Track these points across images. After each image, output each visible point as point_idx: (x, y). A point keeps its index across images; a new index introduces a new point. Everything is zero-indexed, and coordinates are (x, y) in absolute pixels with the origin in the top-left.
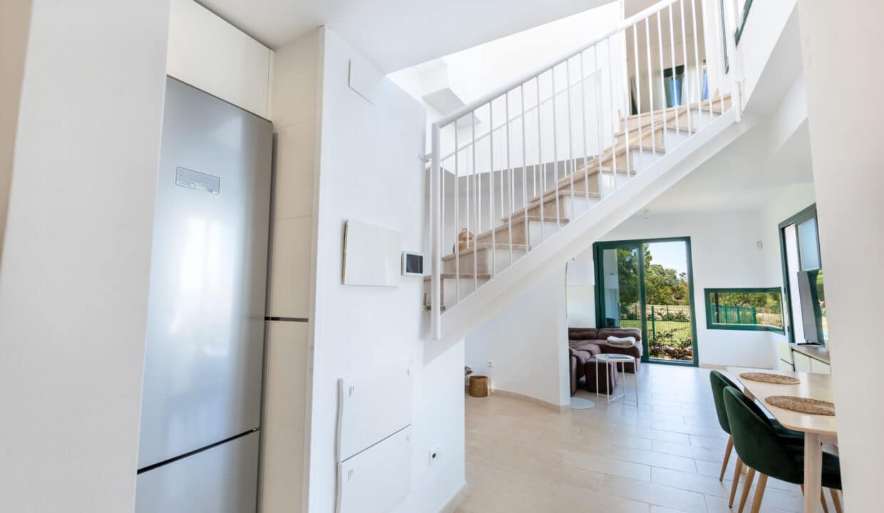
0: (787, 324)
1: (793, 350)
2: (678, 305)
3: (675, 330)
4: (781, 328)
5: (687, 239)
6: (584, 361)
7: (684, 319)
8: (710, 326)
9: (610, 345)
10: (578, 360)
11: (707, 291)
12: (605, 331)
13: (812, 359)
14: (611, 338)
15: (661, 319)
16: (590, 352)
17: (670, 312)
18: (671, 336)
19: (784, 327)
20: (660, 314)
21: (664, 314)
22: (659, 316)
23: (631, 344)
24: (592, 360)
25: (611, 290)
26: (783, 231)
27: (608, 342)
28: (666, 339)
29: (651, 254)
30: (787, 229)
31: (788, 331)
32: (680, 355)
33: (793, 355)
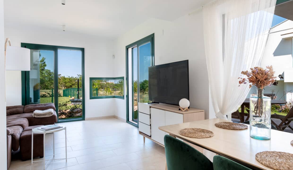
1: (150, 107)
4: (122, 96)
5: (83, 50)
6: (18, 136)
7: (60, 95)
8: (91, 98)
9: (36, 116)
10: (13, 136)
11: (91, 79)
12: (30, 106)
13: (166, 111)
14: (37, 112)
15: (49, 96)
16: (22, 126)
18: (66, 105)
19: (124, 96)
20: (49, 94)
22: (48, 95)
23: (52, 114)
24: (26, 133)
25: (32, 79)
26: (127, 49)
27: (35, 115)
28: (64, 107)
29: (46, 63)
30: (129, 49)
31: (126, 97)
32: (71, 115)
33: (150, 109)
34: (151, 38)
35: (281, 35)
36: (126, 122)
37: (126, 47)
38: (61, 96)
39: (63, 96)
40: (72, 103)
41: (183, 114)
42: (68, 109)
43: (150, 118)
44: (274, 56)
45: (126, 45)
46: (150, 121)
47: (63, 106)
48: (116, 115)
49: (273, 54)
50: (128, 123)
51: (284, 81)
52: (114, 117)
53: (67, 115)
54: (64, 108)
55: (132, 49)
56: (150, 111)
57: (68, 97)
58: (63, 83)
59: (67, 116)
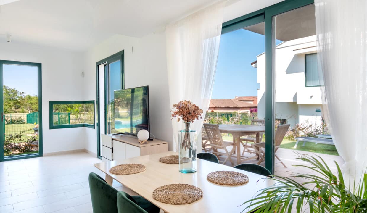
0: (97, 122)
1: (113, 139)
2: (16, 113)
3: (24, 132)
4: (93, 124)
5: (39, 65)
7: (22, 121)
8: (52, 127)
11: (51, 103)
13: (126, 144)
17: (12, 118)
18: (20, 136)
19: (94, 124)
21: (8, 120)
26: (98, 67)
28: (17, 139)
30: (100, 66)
31: (97, 125)
32: (27, 149)
33: (112, 142)
34: (120, 56)
35: (294, 50)
36: (97, 157)
37: (97, 63)
38: (24, 123)
39: (27, 123)
40: (36, 132)
41: (140, 147)
42: (23, 141)
43: (113, 152)
44: (287, 73)
45: (97, 61)
46: (113, 156)
47: (15, 138)
48: (86, 149)
49: (286, 71)
50: (99, 158)
51: (296, 102)
52: (84, 151)
53: (22, 149)
54: (18, 141)
55: (105, 66)
56: (112, 144)
57: (34, 124)
58: (28, 104)
59: (22, 151)
